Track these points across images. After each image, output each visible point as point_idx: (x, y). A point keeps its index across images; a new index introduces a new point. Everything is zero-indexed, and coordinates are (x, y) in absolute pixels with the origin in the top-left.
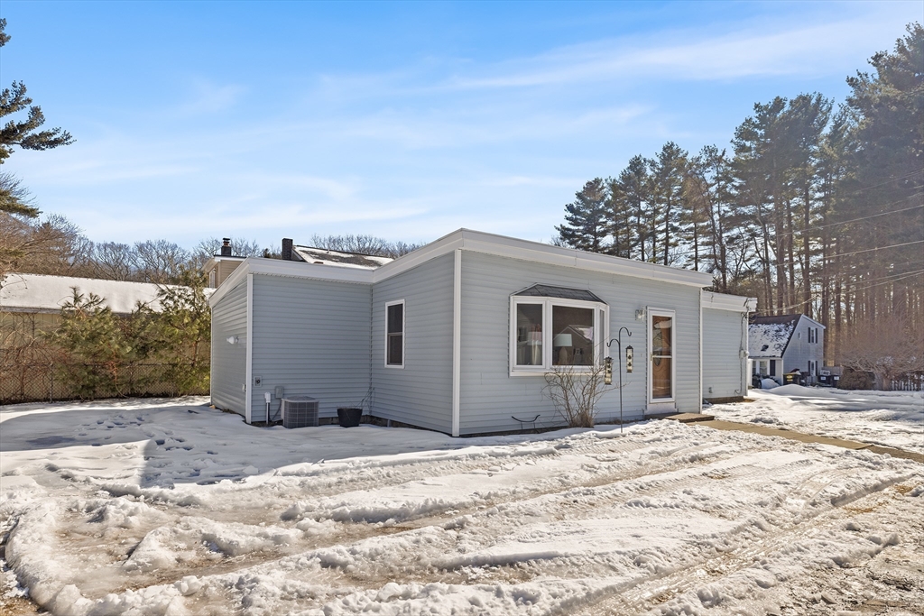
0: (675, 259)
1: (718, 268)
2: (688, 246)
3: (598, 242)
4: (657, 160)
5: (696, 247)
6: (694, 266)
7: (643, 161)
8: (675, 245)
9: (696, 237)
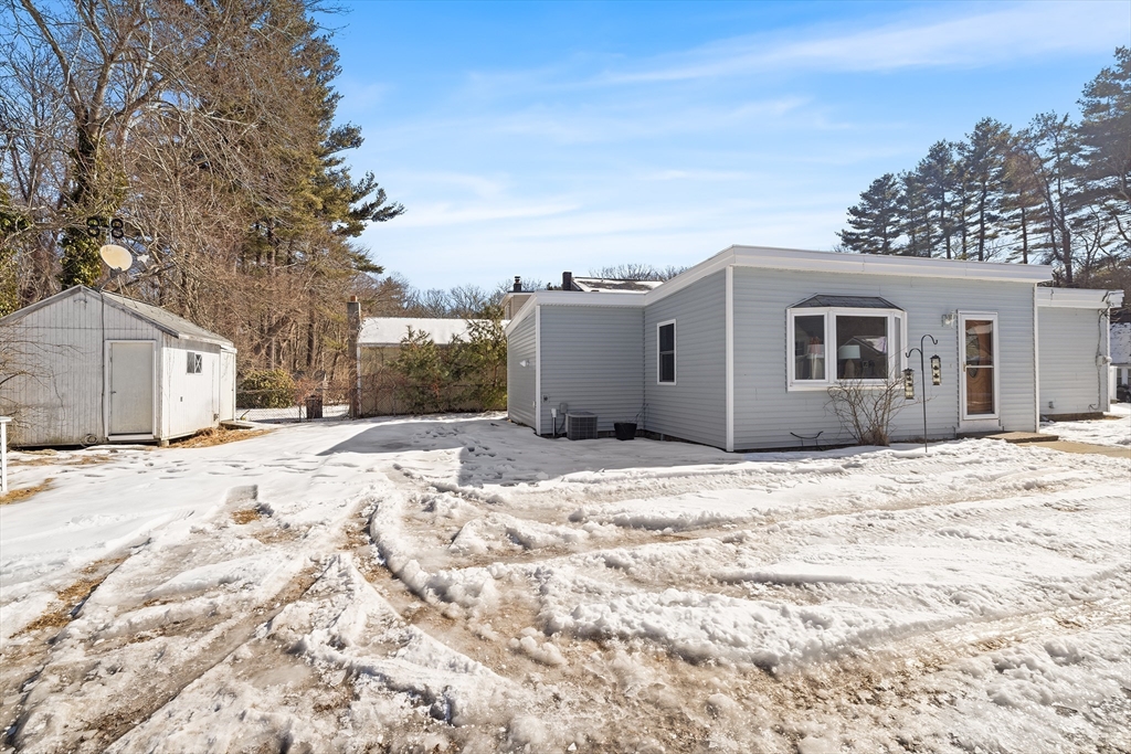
0: (995, 253)
1: (1059, 258)
2: (1014, 236)
3: (889, 243)
4: (968, 142)
5: (1024, 236)
6: (1022, 258)
7: (947, 146)
8: (994, 237)
9: (1024, 225)
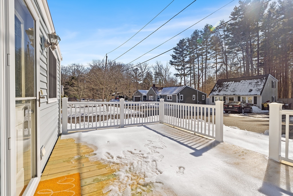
0: (210, 63)
2: (214, 59)
3: (184, 59)
4: (203, 31)
5: (216, 59)
6: (216, 65)
7: (198, 31)
8: (209, 59)
9: (216, 56)
